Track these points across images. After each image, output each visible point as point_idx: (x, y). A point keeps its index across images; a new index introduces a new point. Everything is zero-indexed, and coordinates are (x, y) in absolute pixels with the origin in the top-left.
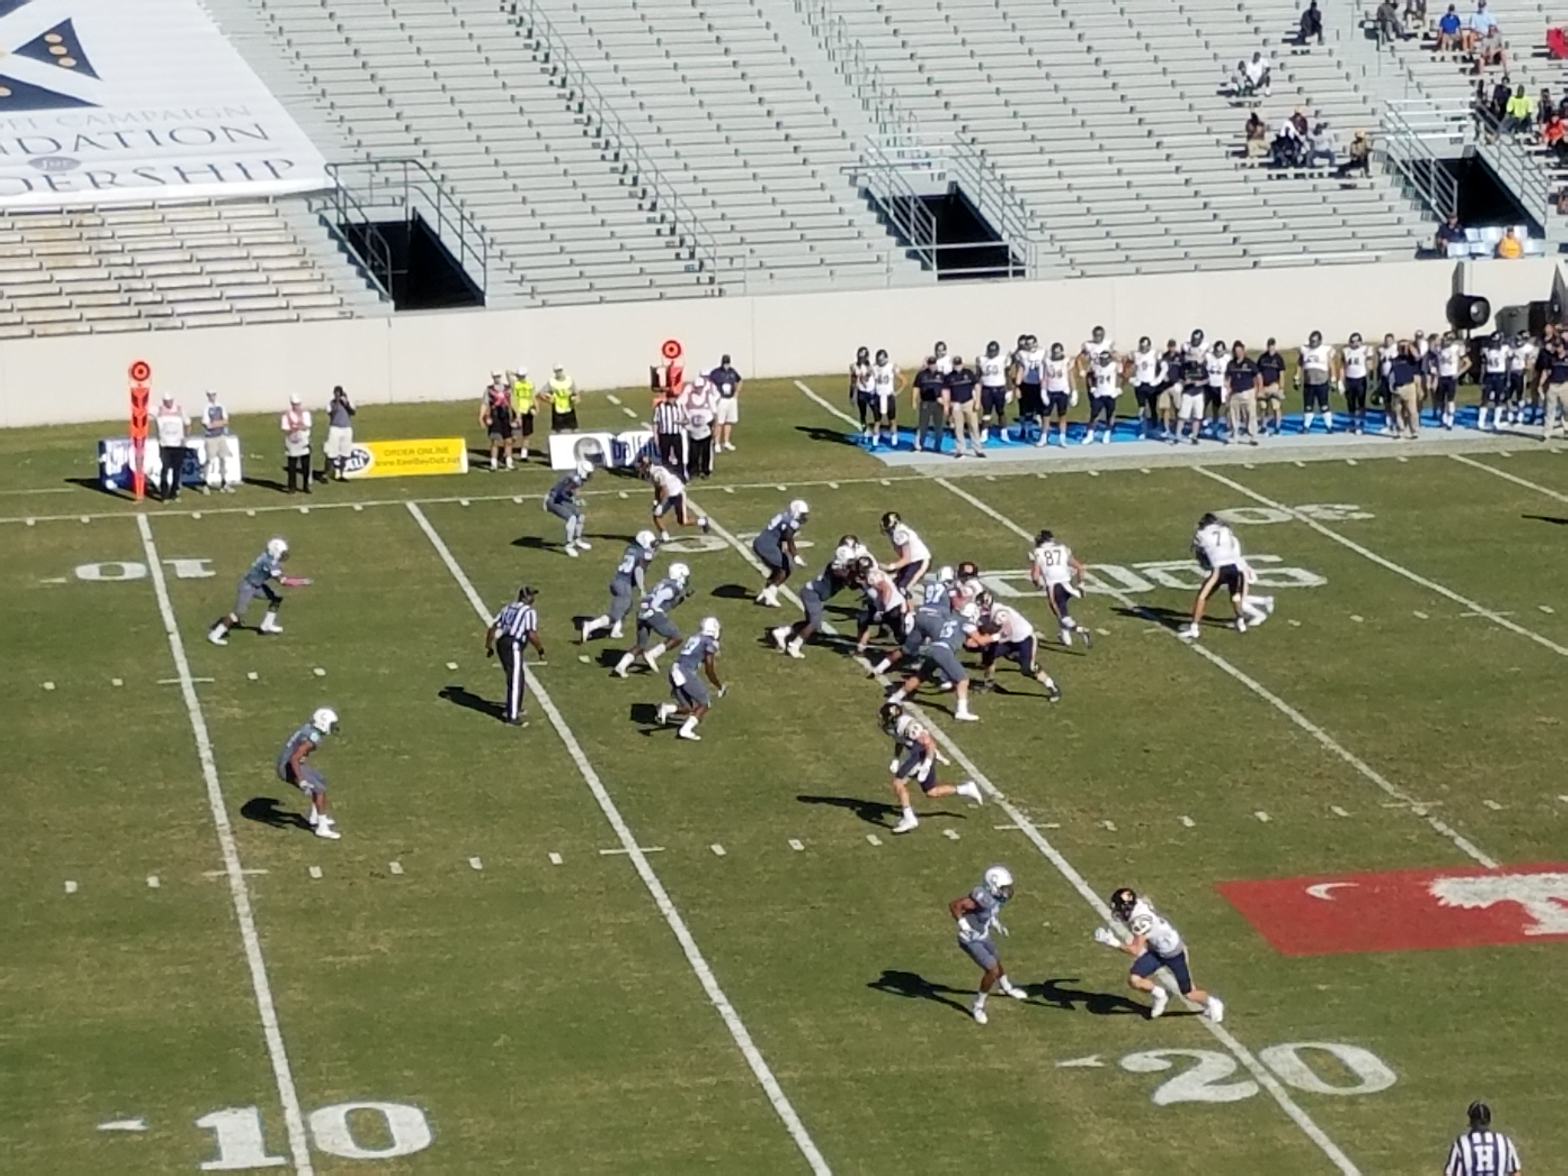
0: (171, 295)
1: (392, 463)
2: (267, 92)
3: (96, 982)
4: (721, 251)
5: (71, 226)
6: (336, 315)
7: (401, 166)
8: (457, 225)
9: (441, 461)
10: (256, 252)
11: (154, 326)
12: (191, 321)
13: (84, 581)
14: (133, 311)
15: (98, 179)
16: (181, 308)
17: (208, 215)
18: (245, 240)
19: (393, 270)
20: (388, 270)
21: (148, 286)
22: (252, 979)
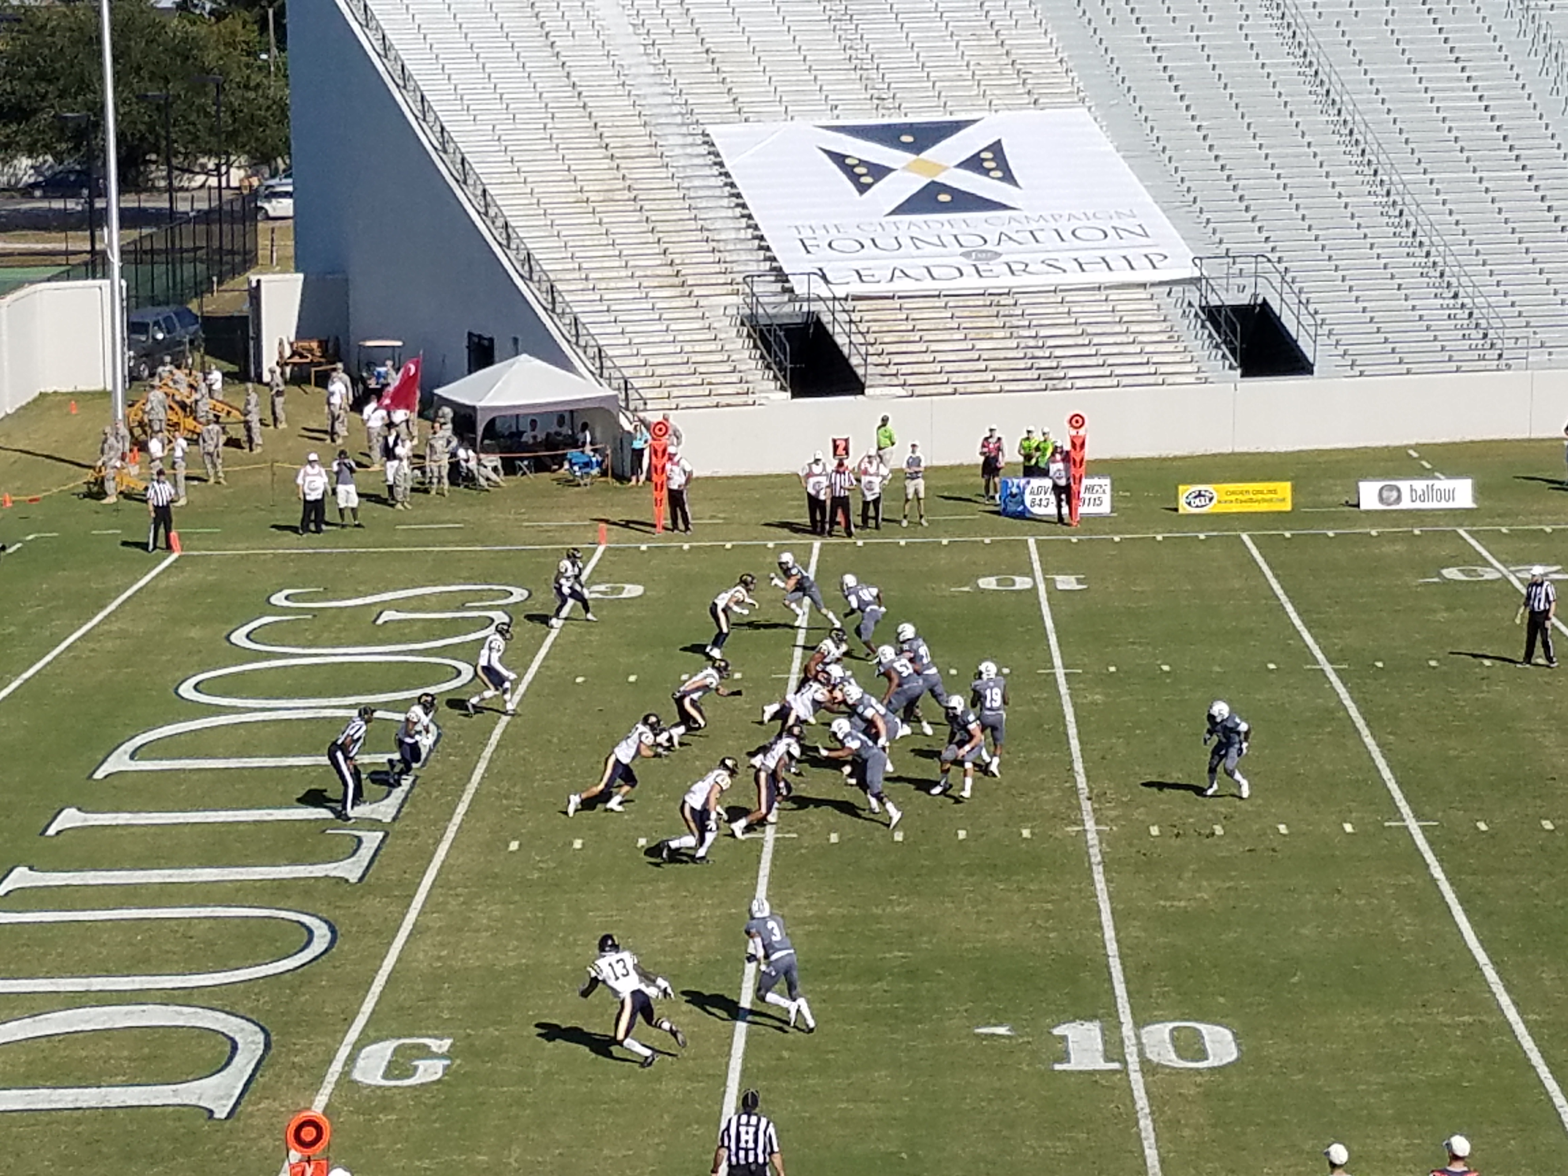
0: (1064, 363)
1: (1231, 501)
2: (1149, 199)
4: (1509, 333)
5: (991, 305)
6: (1193, 380)
7: (1254, 260)
8: (1295, 308)
9: (1271, 500)
10: (1134, 328)
11: (1050, 386)
12: (1079, 383)
13: (984, 590)
14: (1034, 374)
15: (1014, 268)
16: (1072, 373)
17: (1098, 298)
18: (1125, 319)
19: (1241, 343)
20: (1237, 344)
21: (1047, 355)
22: (1100, 917)
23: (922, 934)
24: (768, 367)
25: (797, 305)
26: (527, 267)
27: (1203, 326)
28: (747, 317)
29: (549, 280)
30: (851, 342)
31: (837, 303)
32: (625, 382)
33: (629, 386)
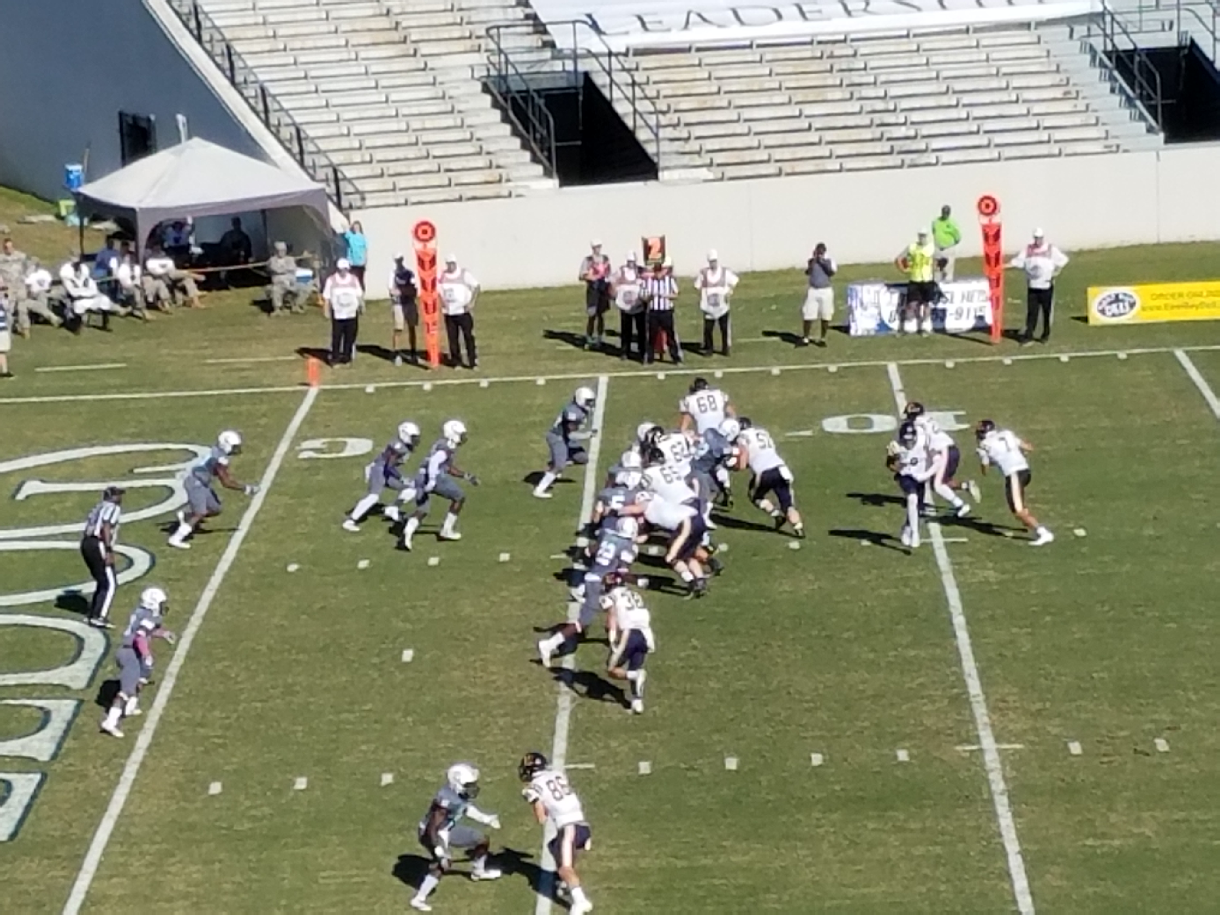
0: (925, 130)
1: (1158, 308)
3: (841, 862)
5: (821, 57)
6: (1100, 149)
9: (1213, 305)
10: (1016, 82)
11: (907, 162)
12: (946, 157)
13: (831, 434)
14: (886, 147)
15: (851, 6)
16: (935, 144)
17: (965, 43)
18: (1004, 70)
19: (1161, 98)
20: (1157, 99)
21: (902, 120)
22: (1007, 861)
23: (767, 890)
24: (526, 146)
25: (560, 64)
26: (194, 23)
27: (1109, 77)
28: (492, 81)
29: (224, 40)
30: (635, 111)
31: (613, 59)
32: (335, 171)
33: (340, 175)
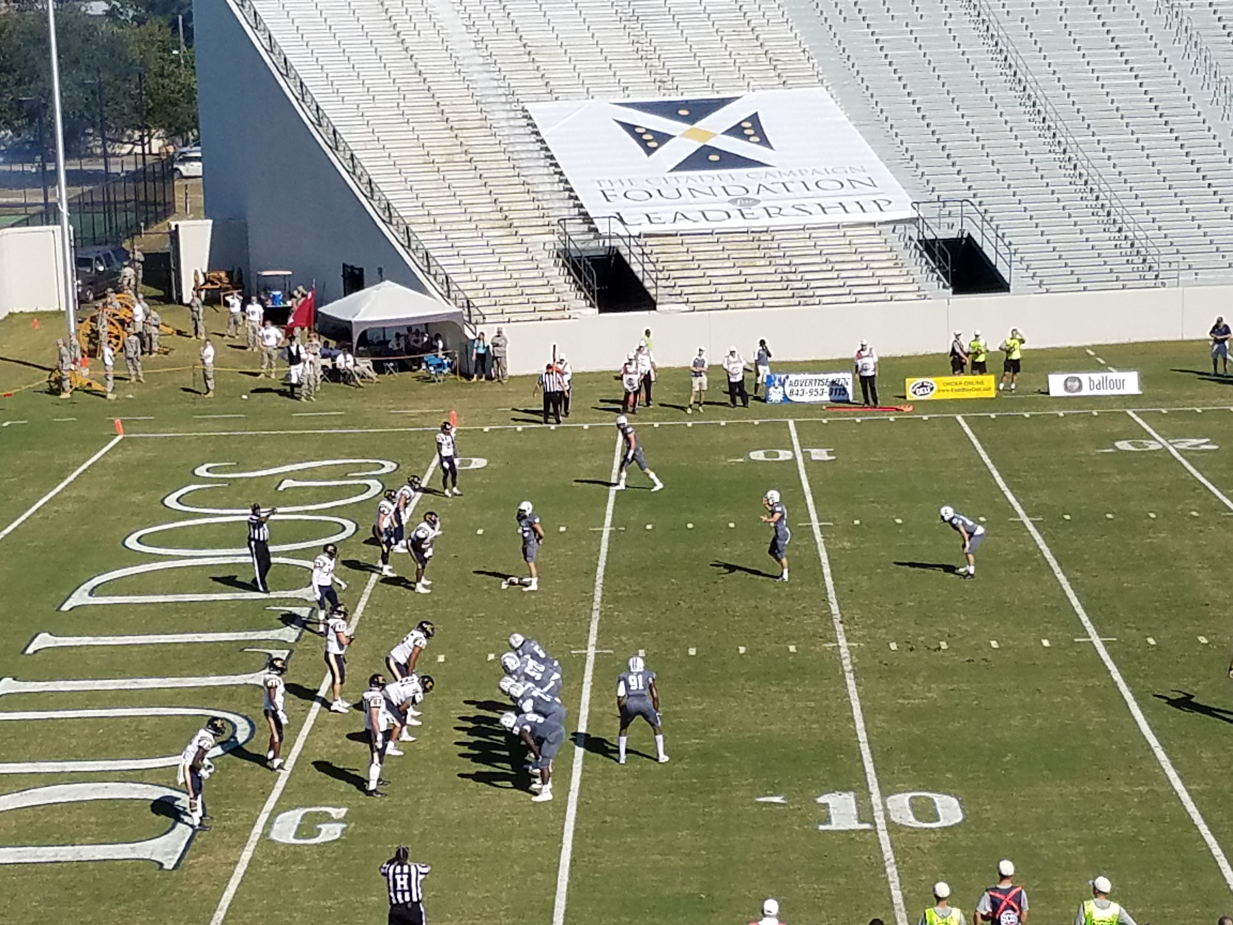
0: (813, 284)
1: (948, 391)
2: (876, 157)
3: (755, 710)
4: (1162, 258)
5: (753, 240)
6: (914, 297)
7: (960, 204)
8: (993, 241)
9: (979, 389)
10: (866, 257)
11: (802, 303)
12: (825, 300)
13: (756, 461)
14: (789, 293)
15: (771, 211)
16: (819, 292)
17: (837, 234)
18: (860, 250)
19: (952, 268)
20: (949, 268)
21: (799, 278)
22: (852, 712)
23: (713, 726)
24: (580, 289)
25: (601, 241)
26: (387, 214)
27: (921, 255)
28: (561, 251)
29: (405, 223)
30: (644, 270)
31: (632, 239)
32: (468, 302)
33: (471, 305)
